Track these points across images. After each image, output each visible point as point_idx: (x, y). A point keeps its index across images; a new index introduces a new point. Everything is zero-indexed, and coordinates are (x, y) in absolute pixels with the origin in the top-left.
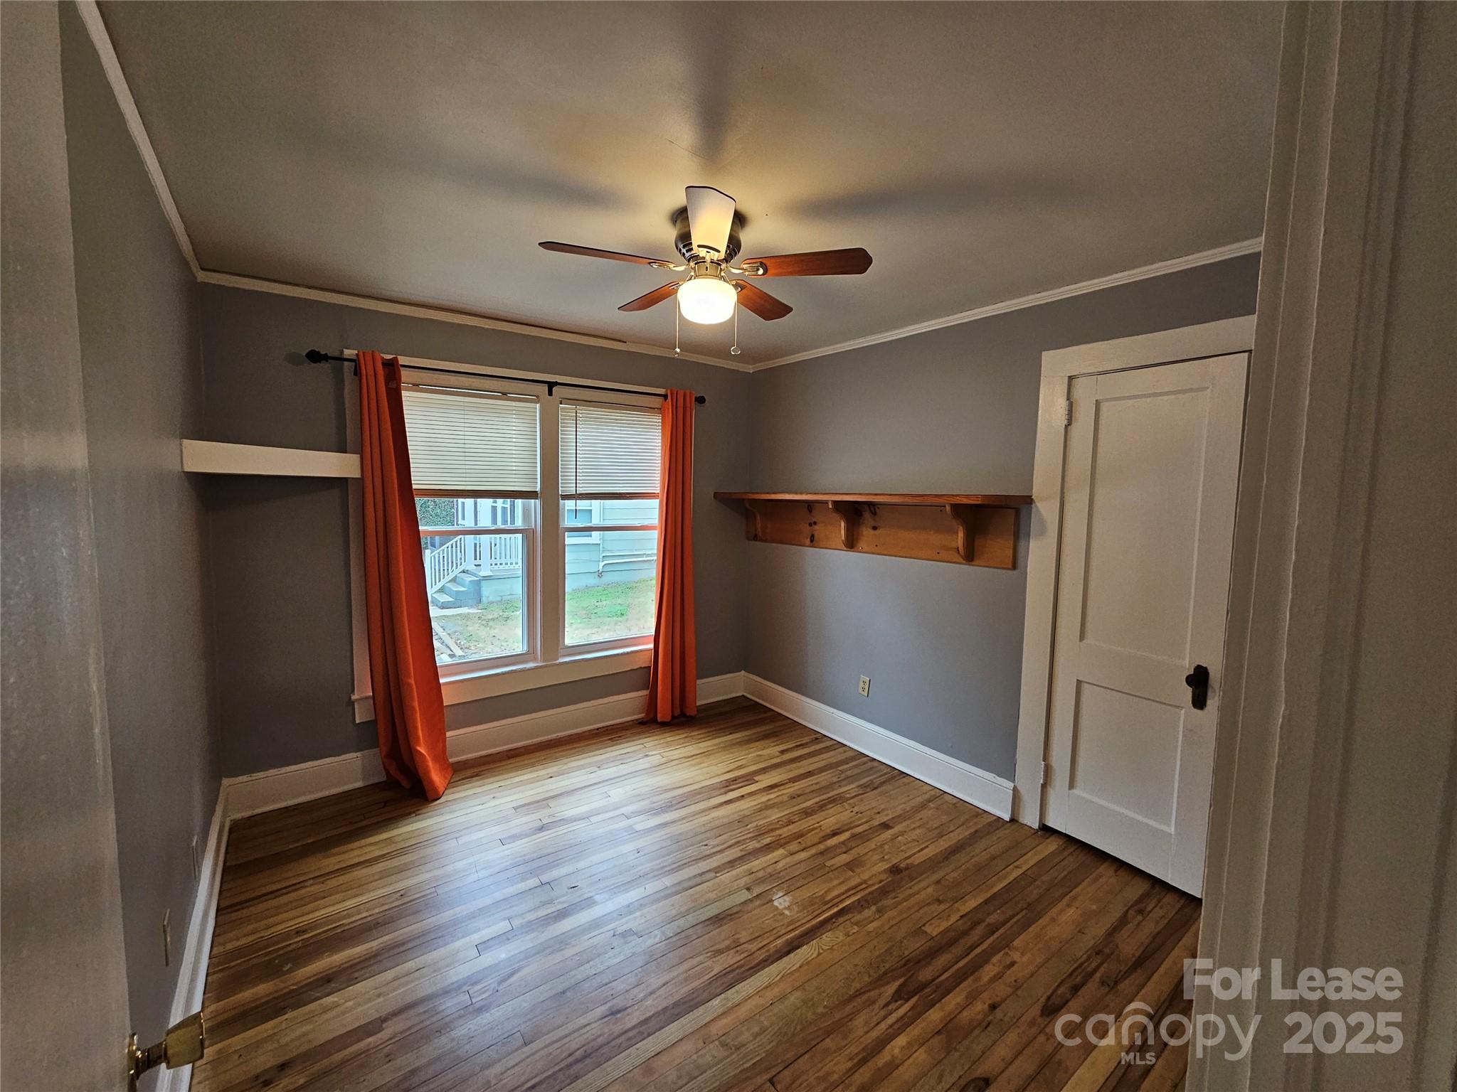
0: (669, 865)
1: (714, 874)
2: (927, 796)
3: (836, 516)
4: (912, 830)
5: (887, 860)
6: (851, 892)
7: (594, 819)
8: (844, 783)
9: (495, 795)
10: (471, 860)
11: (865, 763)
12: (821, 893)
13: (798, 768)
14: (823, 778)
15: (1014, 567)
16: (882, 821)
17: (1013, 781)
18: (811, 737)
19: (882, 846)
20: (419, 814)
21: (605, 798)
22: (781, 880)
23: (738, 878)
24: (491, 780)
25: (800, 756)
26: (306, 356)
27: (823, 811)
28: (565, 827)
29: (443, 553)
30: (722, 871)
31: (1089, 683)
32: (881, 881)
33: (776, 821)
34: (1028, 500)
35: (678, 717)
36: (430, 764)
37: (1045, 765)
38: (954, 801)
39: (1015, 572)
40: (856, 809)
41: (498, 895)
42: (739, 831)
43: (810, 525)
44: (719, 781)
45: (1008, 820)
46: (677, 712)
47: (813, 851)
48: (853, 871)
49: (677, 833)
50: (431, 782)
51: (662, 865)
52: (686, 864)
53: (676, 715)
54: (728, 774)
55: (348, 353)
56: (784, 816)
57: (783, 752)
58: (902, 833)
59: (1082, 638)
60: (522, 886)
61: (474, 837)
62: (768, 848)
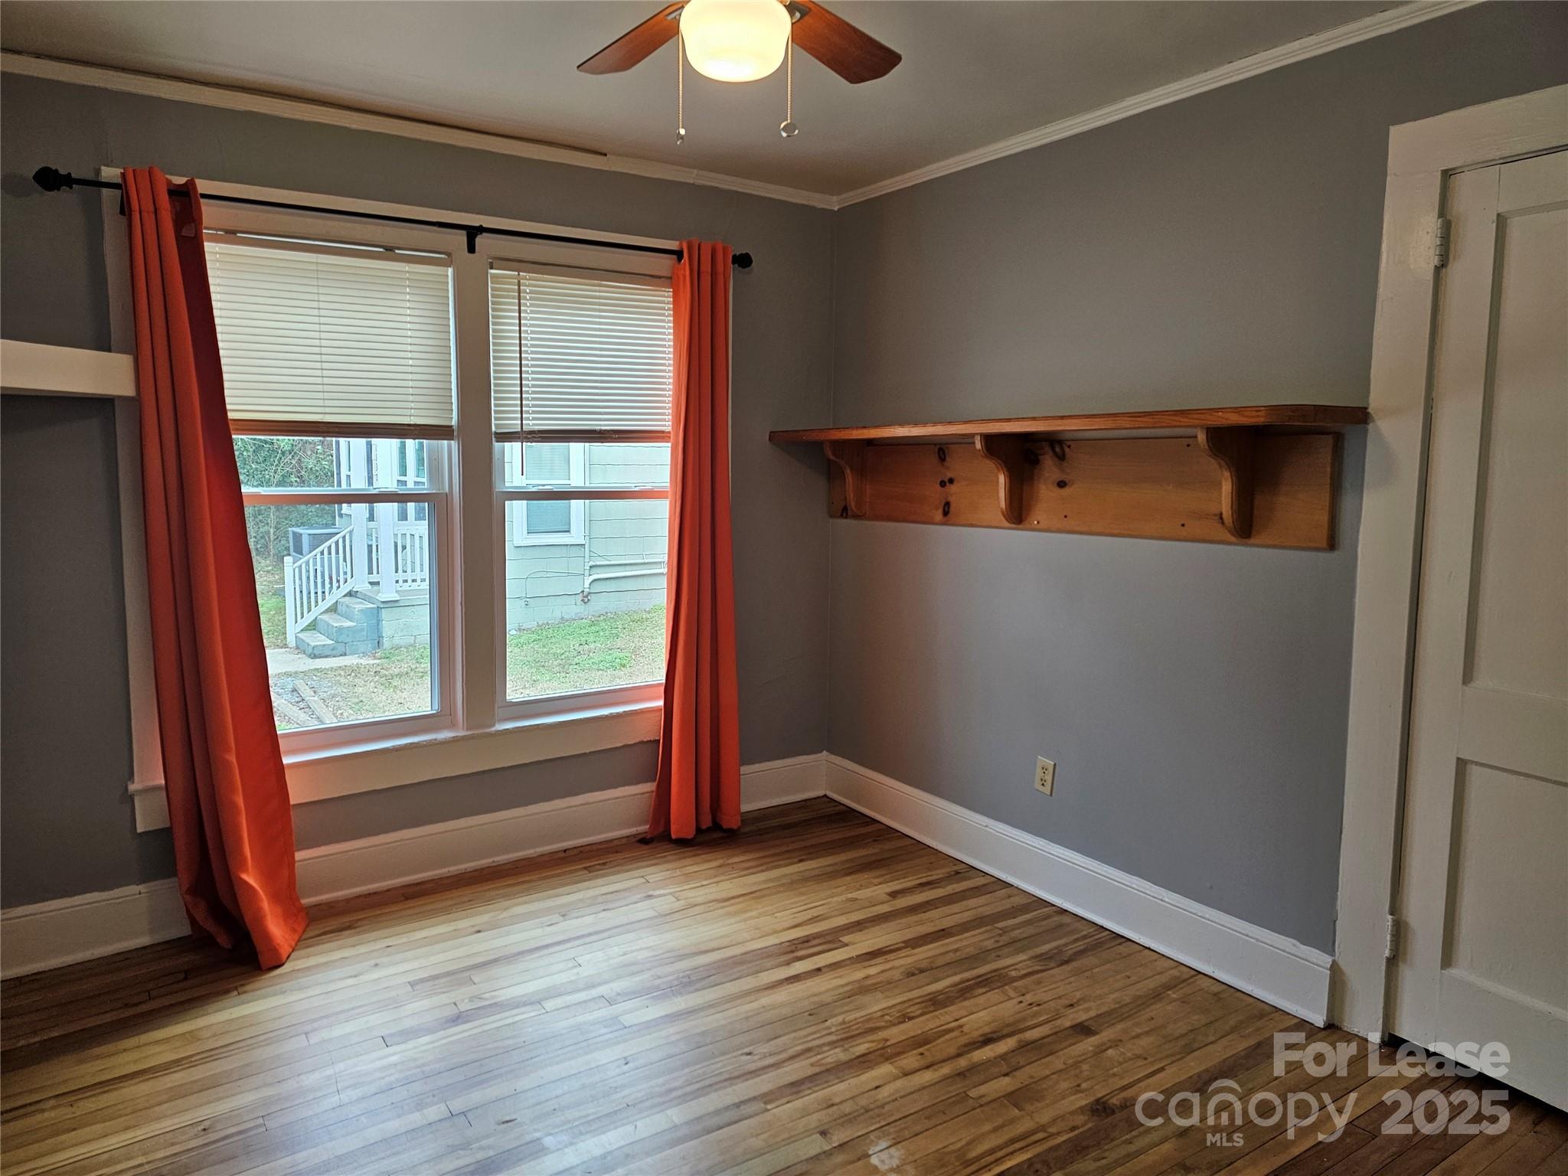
0: (681, 1088)
1: (762, 1105)
2: (1163, 979)
3: (989, 465)
4: (1133, 1038)
5: (1087, 1090)
6: (1017, 1145)
7: (549, 1005)
8: (1006, 950)
9: (378, 961)
10: (329, 1072)
11: (1048, 917)
12: (959, 1145)
13: (921, 923)
14: (966, 942)
15: (1332, 544)
16: (1079, 1020)
17: (1332, 953)
18: (948, 870)
19: (1077, 1064)
20: (245, 992)
21: (571, 969)
22: (884, 1119)
23: (805, 1113)
24: (374, 934)
25: (927, 902)
26: (34, 178)
27: (965, 999)
28: (498, 1017)
29: (315, 564)
30: (777, 1099)
31: (1482, 765)
32: (1073, 1129)
33: (879, 1014)
34: (1360, 416)
35: (708, 830)
36: (266, 904)
37: (1394, 921)
38: (1216, 988)
39: (1336, 553)
40: (1029, 998)
41: (373, 1134)
42: (809, 1030)
43: (943, 484)
44: (777, 941)
45: (1321, 1024)
46: (707, 822)
47: (946, 1070)
48: (1021, 1109)
49: (698, 1031)
50: (267, 936)
51: (668, 1086)
52: (711, 1085)
53: (704, 827)
54: (794, 930)
55: (110, 173)
56: (894, 1006)
57: (894, 895)
58: (1116, 1043)
59: (1468, 677)
60: (416, 1118)
61: (338, 1031)
62: (864, 1062)
